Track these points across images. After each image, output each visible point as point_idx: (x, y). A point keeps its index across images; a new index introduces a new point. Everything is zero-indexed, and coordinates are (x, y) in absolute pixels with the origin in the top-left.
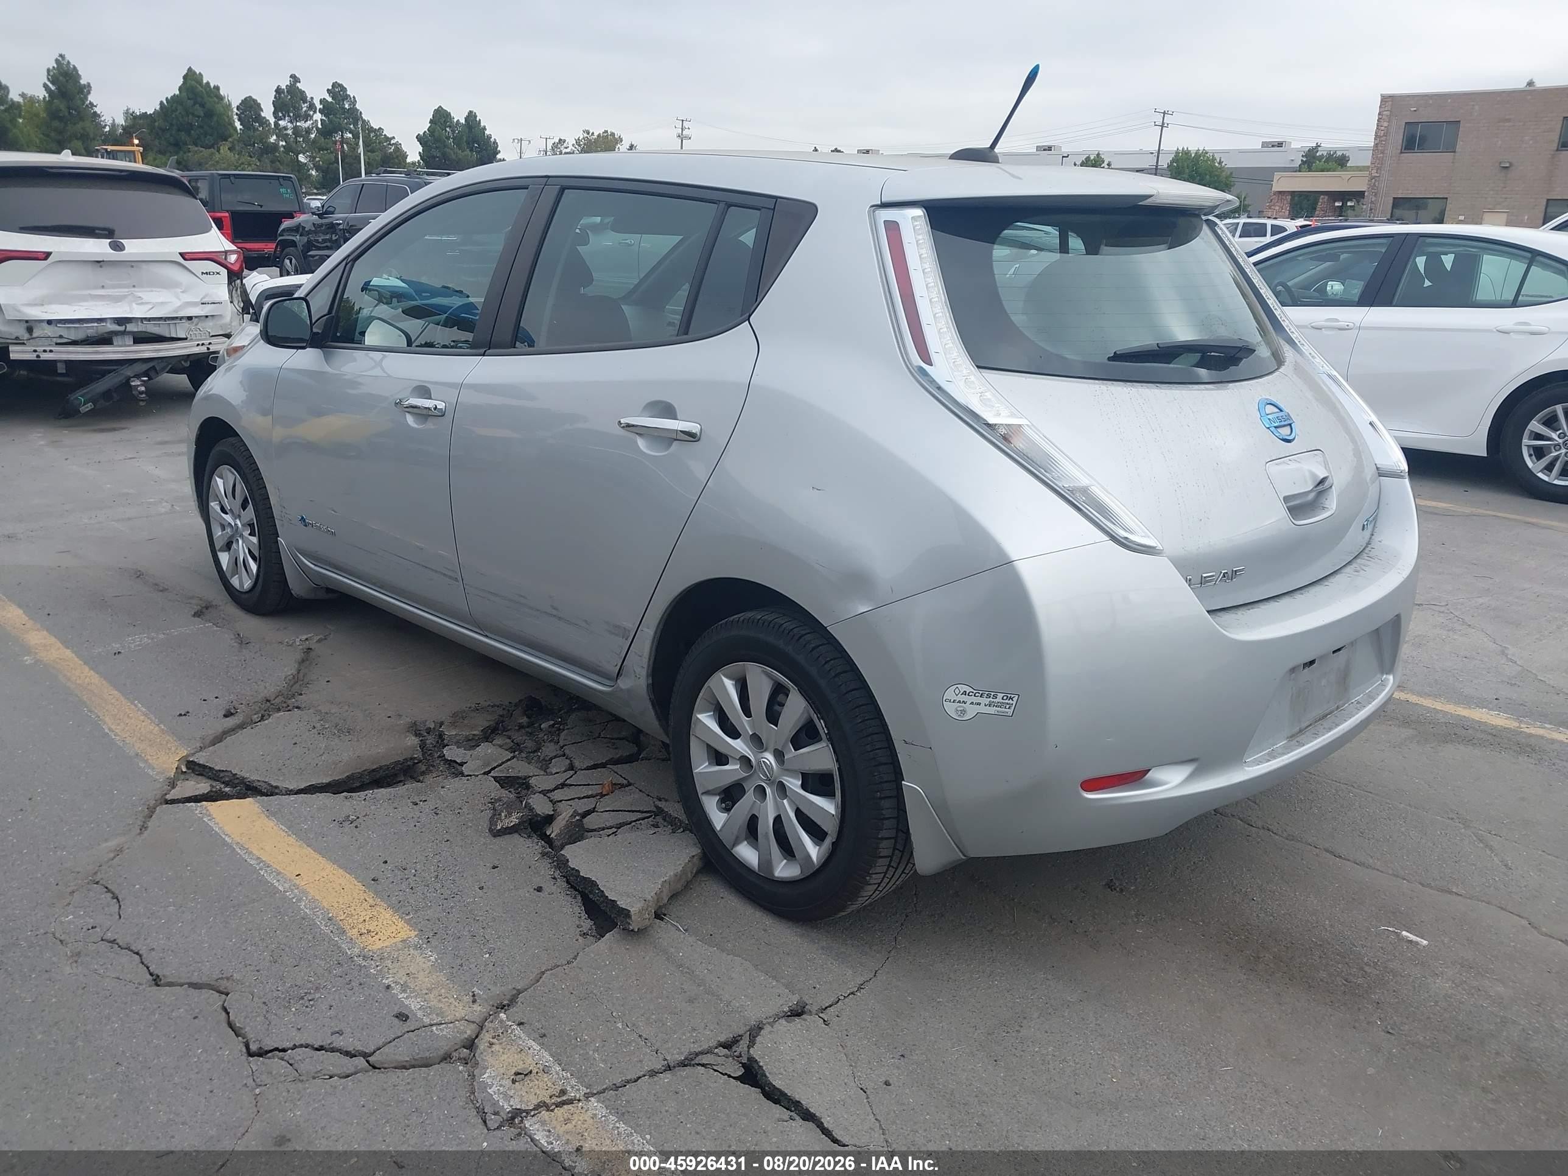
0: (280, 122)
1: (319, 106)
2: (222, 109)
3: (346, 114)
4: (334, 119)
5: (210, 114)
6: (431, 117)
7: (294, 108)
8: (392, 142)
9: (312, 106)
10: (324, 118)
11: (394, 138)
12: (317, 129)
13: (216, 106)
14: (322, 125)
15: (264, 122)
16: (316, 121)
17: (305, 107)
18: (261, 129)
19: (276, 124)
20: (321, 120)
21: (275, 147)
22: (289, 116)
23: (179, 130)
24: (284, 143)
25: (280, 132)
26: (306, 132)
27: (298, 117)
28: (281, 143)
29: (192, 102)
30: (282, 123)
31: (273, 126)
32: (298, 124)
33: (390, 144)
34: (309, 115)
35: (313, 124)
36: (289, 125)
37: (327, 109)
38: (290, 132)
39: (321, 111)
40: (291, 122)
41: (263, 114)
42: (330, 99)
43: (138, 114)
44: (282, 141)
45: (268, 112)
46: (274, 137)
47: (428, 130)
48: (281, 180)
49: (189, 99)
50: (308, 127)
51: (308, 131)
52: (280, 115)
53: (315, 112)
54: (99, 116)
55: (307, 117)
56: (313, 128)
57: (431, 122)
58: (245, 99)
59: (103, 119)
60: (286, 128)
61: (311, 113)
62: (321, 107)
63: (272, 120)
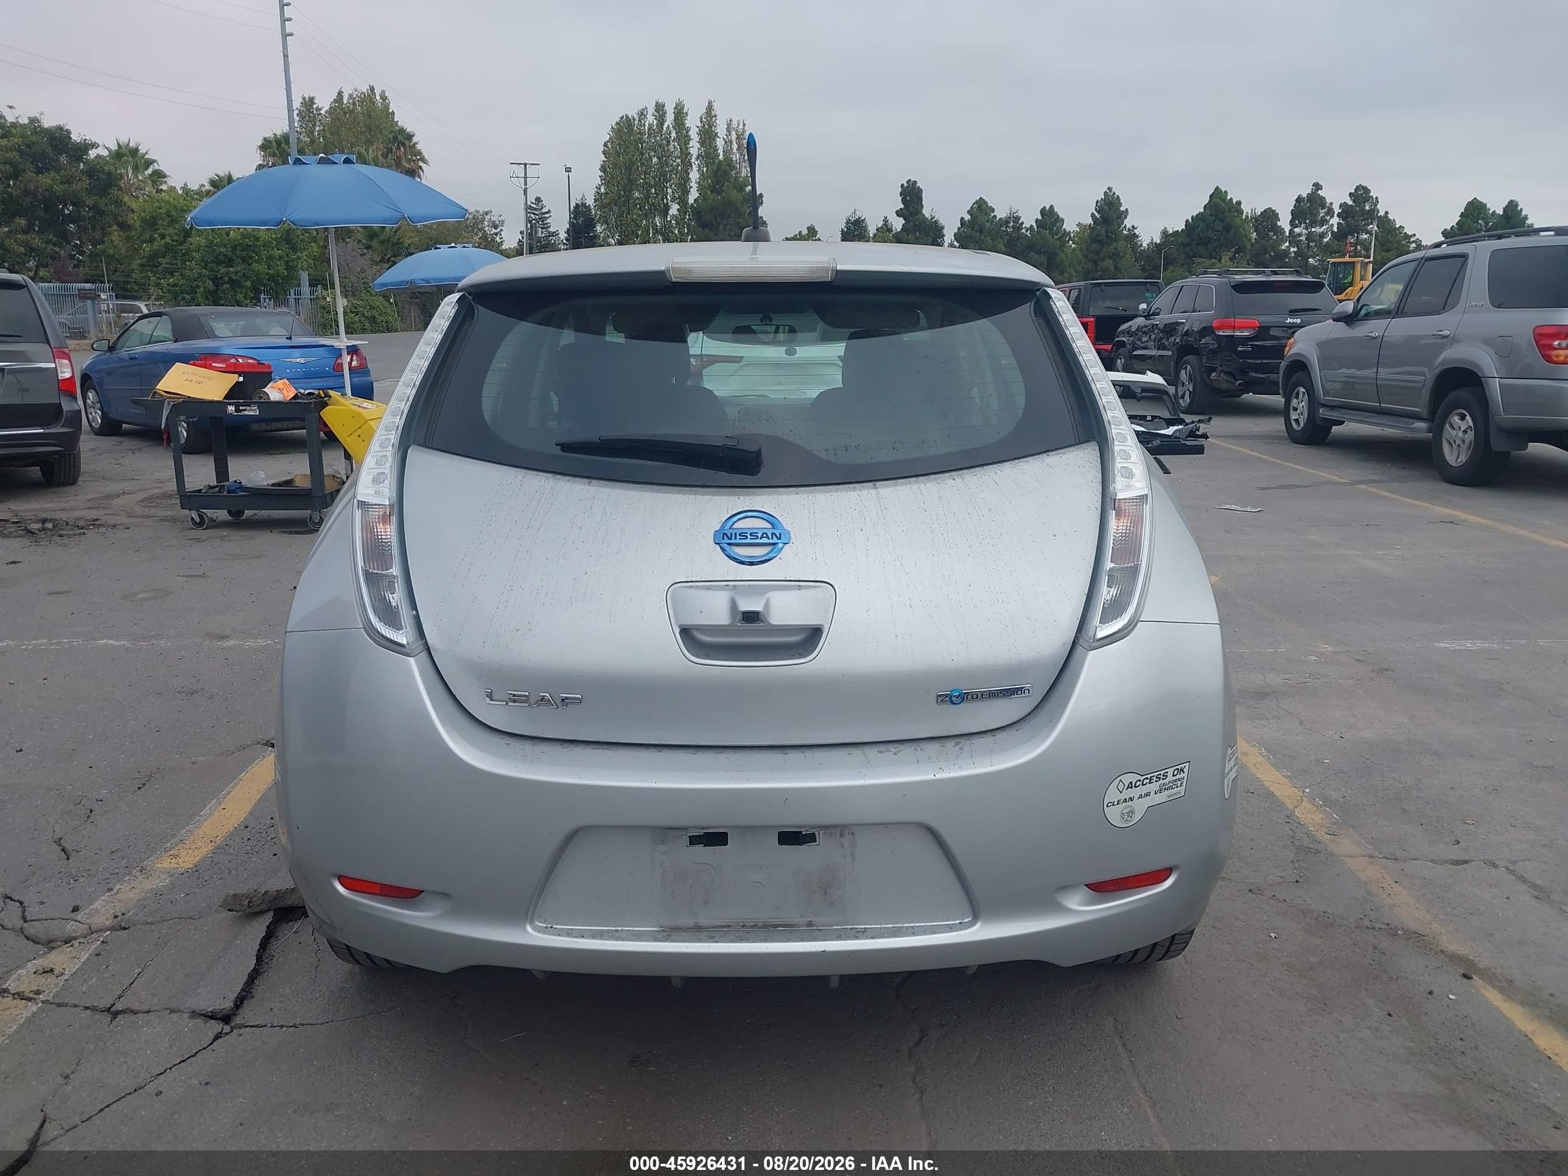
0: (1296, 230)
1: (1337, 210)
2: (1239, 222)
3: (1365, 216)
4: (1352, 222)
5: (1228, 228)
6: (1463, 211)
7: (1311, 214)
8: (1412, 239)
9: (1330, 212)
10: (1341, 221)
11: (1414, 235)
12: (1333, 232)
13: (1236, 219)
14: (1338, 229)
15: (1279, 231)
16: (1332, 225)
17: (1322, 213)
18: (1275, 237)
19: (1291, 231)
20: (1338, 224)
21: (1286, 252)
22: (1305, 223)
23: (1198, 244)
24: (1296, 249)
25: (1293, 238)
26: (1320, 236)
27: (1313, 223)
28: (1292, 249)
29: (1214, 218)
30: (1297, 230)
31: (1287, 234)
32: (1313, 230)
33: (1409, 242)
34: (1326, 220)
35: (1328, 228)
36: (1304, 231)
37: (1346, 212)
38: (1303, 238)
39: (1339, 215)
40: (1306, 228)
41: (1279, 224)
42: (1350, 203)
43: (1171, 232)
44: (1294, 247)
45: (1284, 222)
46: (1287, 244)
47: (1457, 224)
48: (1148, 285)
49: (1211, 215)
50: (1323, 232)
51: (1322, 235)
52: (1297, 222)
53: (1332, 217)
54: (1137, 237)
55: (1323, 222)
56: (1327, 232)
57: (1462, 215)
58: (1265, 211)
59: (1140, 239)
60: (1300, 235)
61: (1328, 218)
62: (1340, 211)
63: (1287, 228)
